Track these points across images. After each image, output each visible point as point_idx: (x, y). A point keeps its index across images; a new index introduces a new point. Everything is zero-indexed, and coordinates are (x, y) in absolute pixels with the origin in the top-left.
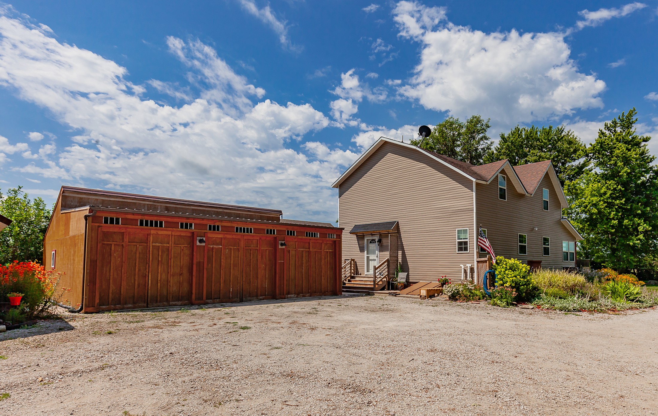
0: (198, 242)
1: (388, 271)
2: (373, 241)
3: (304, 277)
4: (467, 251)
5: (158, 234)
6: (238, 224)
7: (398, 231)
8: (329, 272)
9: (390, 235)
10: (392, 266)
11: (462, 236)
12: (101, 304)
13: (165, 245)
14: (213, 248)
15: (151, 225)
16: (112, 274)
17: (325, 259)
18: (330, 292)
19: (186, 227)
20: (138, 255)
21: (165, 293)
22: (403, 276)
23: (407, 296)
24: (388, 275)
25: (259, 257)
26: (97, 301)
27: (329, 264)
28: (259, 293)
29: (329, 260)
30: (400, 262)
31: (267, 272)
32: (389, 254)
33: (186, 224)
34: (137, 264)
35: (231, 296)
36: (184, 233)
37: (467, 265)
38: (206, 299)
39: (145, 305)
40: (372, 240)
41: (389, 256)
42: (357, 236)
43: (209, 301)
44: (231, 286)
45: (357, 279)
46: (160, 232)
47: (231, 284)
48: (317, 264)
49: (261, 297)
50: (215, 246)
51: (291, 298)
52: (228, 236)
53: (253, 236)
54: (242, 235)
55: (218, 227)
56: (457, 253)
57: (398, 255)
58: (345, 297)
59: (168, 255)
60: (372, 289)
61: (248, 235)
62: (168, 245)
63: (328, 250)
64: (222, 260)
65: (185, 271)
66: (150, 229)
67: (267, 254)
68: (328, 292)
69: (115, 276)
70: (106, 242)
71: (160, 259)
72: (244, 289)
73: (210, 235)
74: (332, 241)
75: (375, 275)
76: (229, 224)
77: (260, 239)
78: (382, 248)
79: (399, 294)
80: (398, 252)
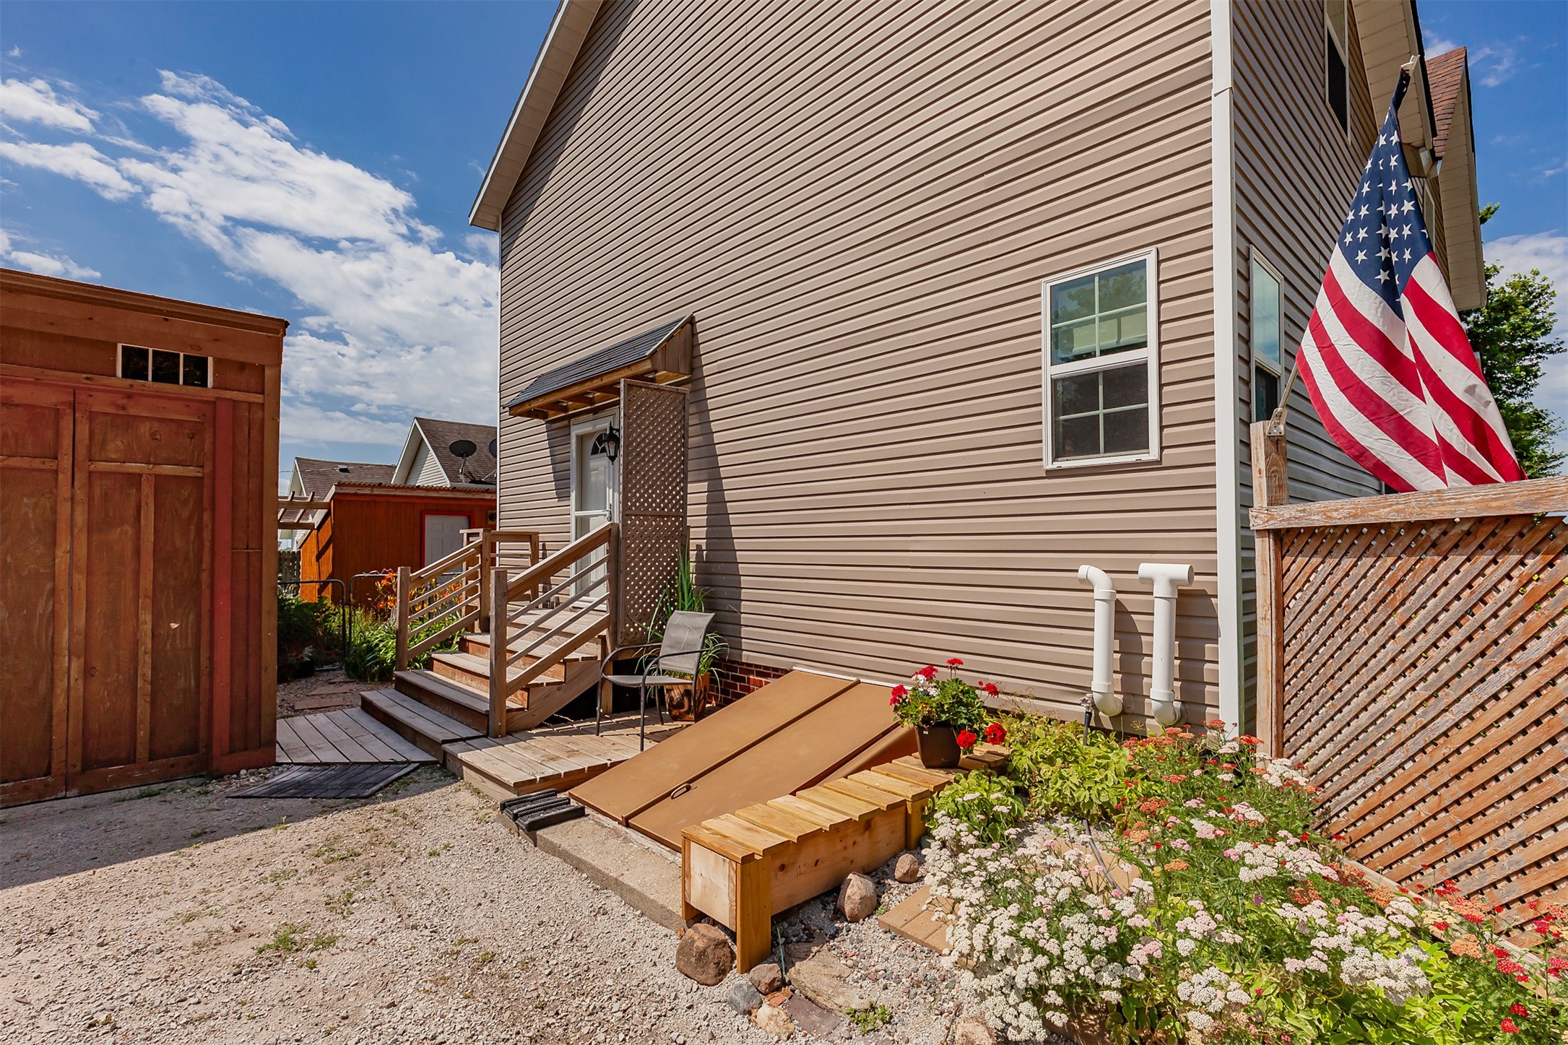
1: (615, 600)
2: (600, 442)
4: (1145, 445)
7: (692, 370)
9: (629, 387)
10: (640, 573)
11: (1095, 333)
22: (693, 636)
24: (612, 622)
29: (149, 536)
32: (618, 499)
37: (1145, 569)
40: (599, 438)
41: (618, 510)
42: (549, 426)
56: (1051, 474)
57: (684, 509)
80: (684, 489)
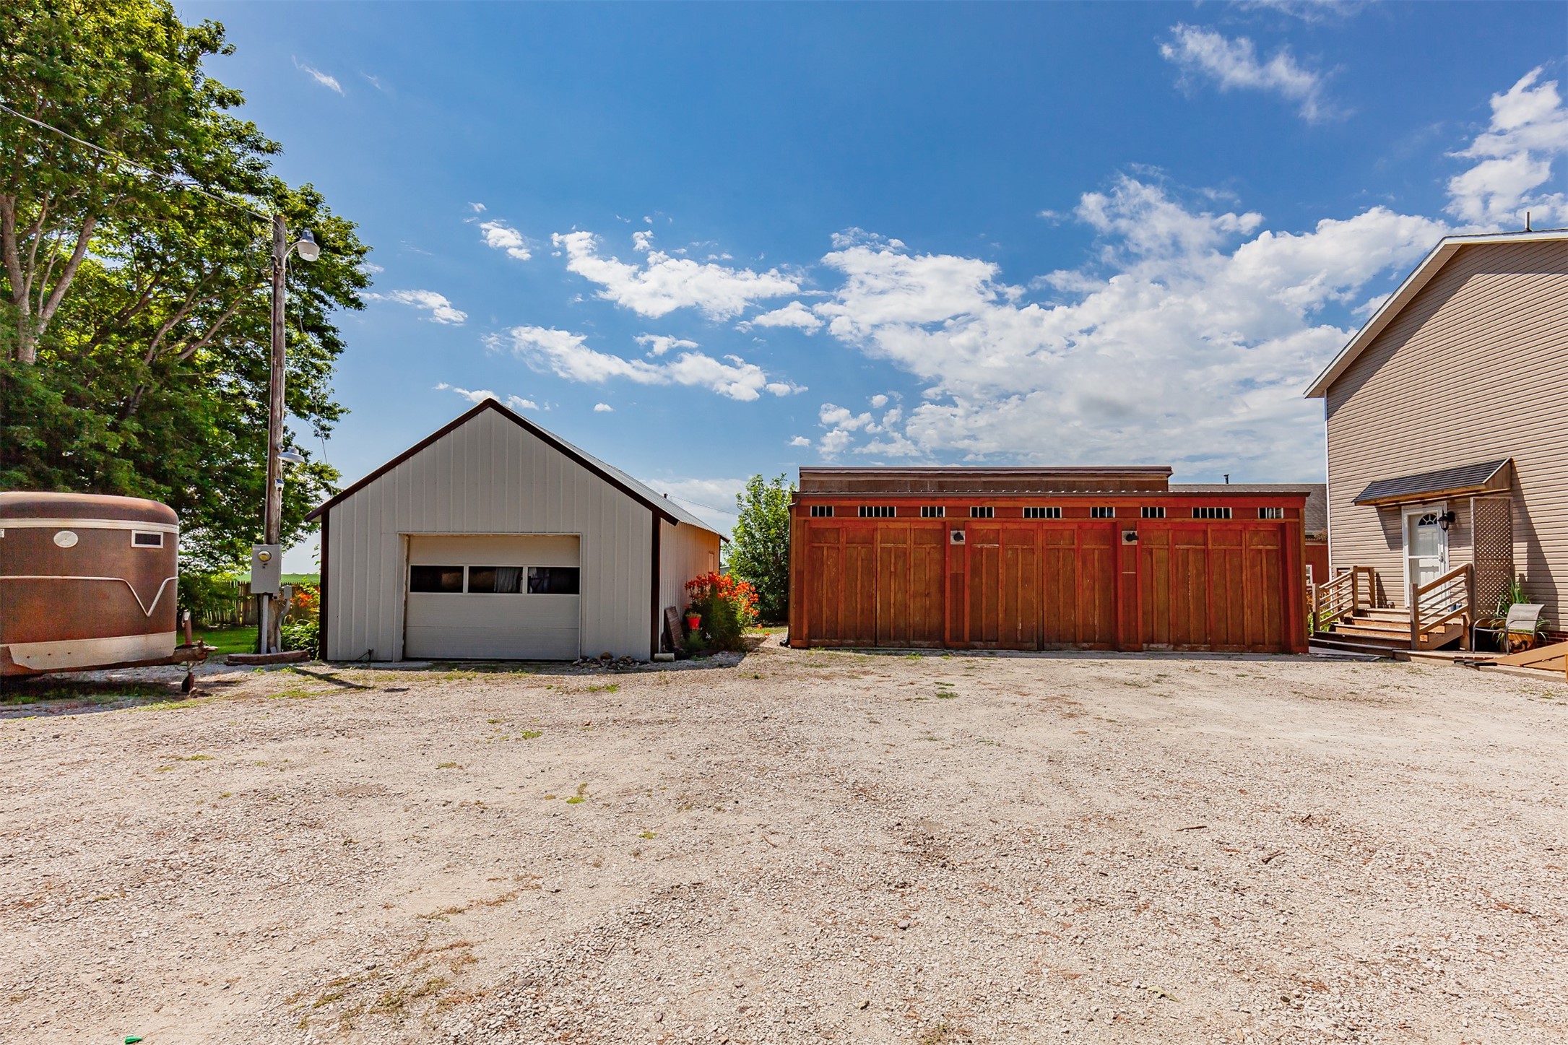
0: (952, 538)
1: (1471, 599)
2: (1427, 520)
3: (1191, 607)
5: (888, 528)
6: (1028, 502)
7: (1511, 485)
8: (1265, 597)
9: (1476, 501)
10: (1489, 586)
12: (810, 636)
13: (900, 546)
14: (982, 548)
15: (877, 514)
16: (825, 592)
17: (1253, 566)
18: (1270, 643)
19: (933, 515)
20: (859, 563)
21: (902, 625)
22: (1529, 615)
23: (1522, 670)
24: (1470, 610)
25: (1079, 564)
26: (805, 631)
27: (1265, 580)
28: (1079, 637)
29: (1265, 570)
30: (1521, 575)
31: (1097, 597)
32: (1472, 552)
33: (933, 509)
34: (859, 577)
35: (1019, 638)
36: (932, 524)
38: (971, 640)
39: (873, 642)
40: (1427, 517)
41: (1472, 557)
42: (1380, 509)
43: (978, 644)
44: (1020, 619)
45: (1373, 617)
46: (892, 525)
47: (1019, 614)
48: (1228, 579)
49: (1085, 645)
50: (985, 546)
51: (1157, 650)
52: (1011, 526)
53: (1064, 523)
54: (1038, 523)
55: (990, 510)
57: (1511, 555)
58: (1315, 658)
59: (905, 562)
60: (1407, 645)
61: (1049, 522)
62: (905, 546)
63: (1260, 547)
64: (1000, 571)
65: (934, 590)
66: (877, 521)
67: (1096, 557)
68: (1264, 644)
69: (830, 595)
70: (816, 545)
71: (892, 569)
72: (1046, 626)
73: (976, 526)
74: (1274, 524)
75: (1416, 608)
76: (1010, 504)
77: (1080, 527)
78: (1456, 539)
79: (1495, 664)
80: (1511, 547)
